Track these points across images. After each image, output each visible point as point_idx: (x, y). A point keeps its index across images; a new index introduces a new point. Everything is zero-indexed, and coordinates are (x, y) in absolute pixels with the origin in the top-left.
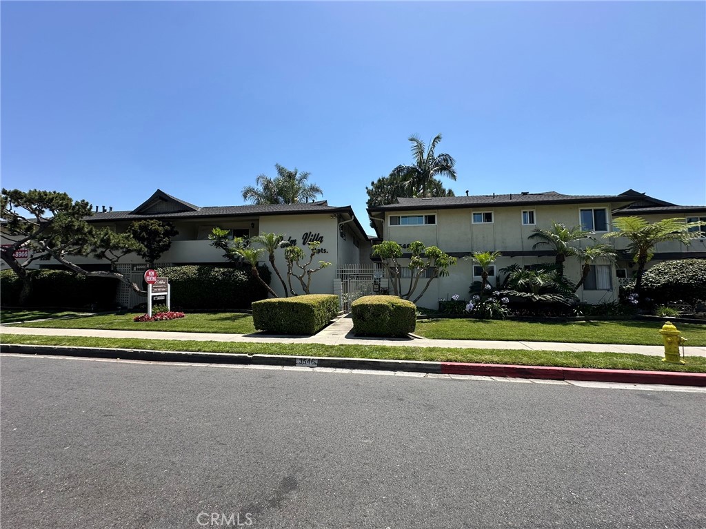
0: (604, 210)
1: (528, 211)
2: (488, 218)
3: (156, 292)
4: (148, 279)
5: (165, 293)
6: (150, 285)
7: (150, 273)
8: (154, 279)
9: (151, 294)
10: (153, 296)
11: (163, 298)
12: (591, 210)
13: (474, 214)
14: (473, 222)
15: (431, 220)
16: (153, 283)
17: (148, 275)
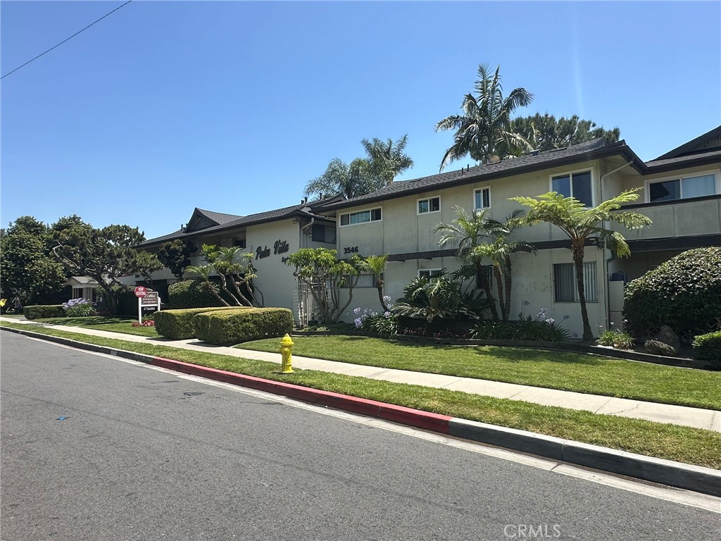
0: (589, 173)
1: (482, 189)
2: (435, 205)
3: (145, 304)
4: (137, 294)
5: (156, 305)
6: (140, 299)
7: (139, 289)
8: (144, 293)
9: (140, 306)
10: (142, 308)
11: (153, 309)
12: (568, 176)
13: (420, 202)
14: (418, 214)
15: (377, 215)
16: (142, 297)
17: (137, 290)
